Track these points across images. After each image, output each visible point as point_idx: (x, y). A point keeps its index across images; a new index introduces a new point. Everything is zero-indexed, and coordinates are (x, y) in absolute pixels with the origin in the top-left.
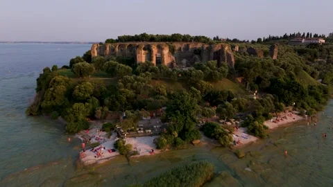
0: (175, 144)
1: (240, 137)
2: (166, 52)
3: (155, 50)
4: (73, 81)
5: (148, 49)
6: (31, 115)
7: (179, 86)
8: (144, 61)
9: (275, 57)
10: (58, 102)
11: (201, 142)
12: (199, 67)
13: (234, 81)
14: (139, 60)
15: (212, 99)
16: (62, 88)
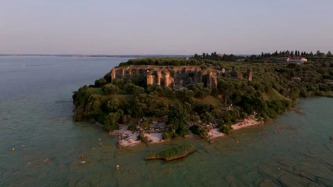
0: (173, 137)
1: (214, 133)
2: (168, 76)
3: (160, 75)
4: (104, 98)
5: (155, 74)
6: (77, 121)
7: (177, 101)
8: (152, 83)
9: (250, 79)
10: (95, 112)
11: (190, 136)
12: (191, 88)
13: (216, 97)
14: (148, 83)
15: (199, 110)
16: (98, 103)
